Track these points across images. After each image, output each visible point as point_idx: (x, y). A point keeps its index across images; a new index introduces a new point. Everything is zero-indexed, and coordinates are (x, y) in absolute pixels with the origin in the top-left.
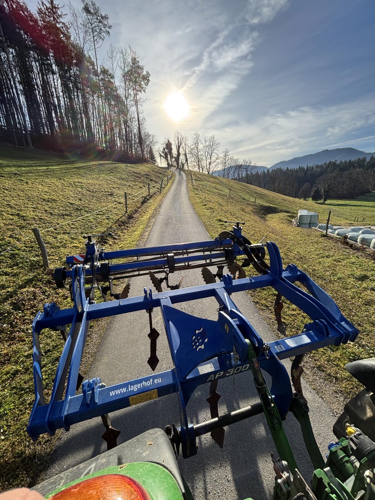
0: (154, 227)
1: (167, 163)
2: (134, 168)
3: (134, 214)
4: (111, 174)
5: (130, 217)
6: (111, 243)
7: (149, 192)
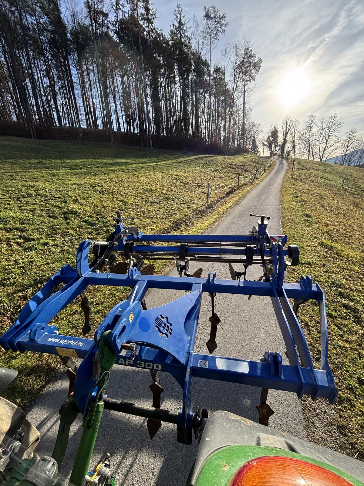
0: (227, 218)
1: (270, 152)
2: (231, 159)
3: (214, 204)
4: (207, 167)
5: (210, 207)
6: (183, 229)
7: (238, 183)
